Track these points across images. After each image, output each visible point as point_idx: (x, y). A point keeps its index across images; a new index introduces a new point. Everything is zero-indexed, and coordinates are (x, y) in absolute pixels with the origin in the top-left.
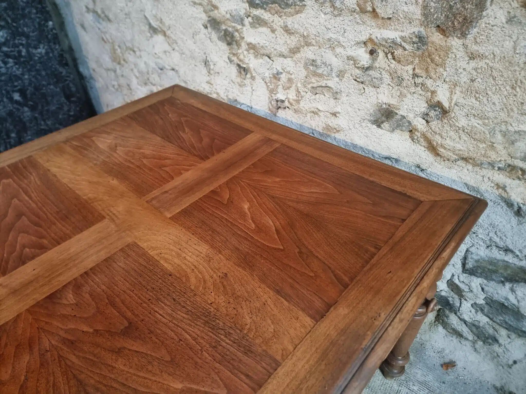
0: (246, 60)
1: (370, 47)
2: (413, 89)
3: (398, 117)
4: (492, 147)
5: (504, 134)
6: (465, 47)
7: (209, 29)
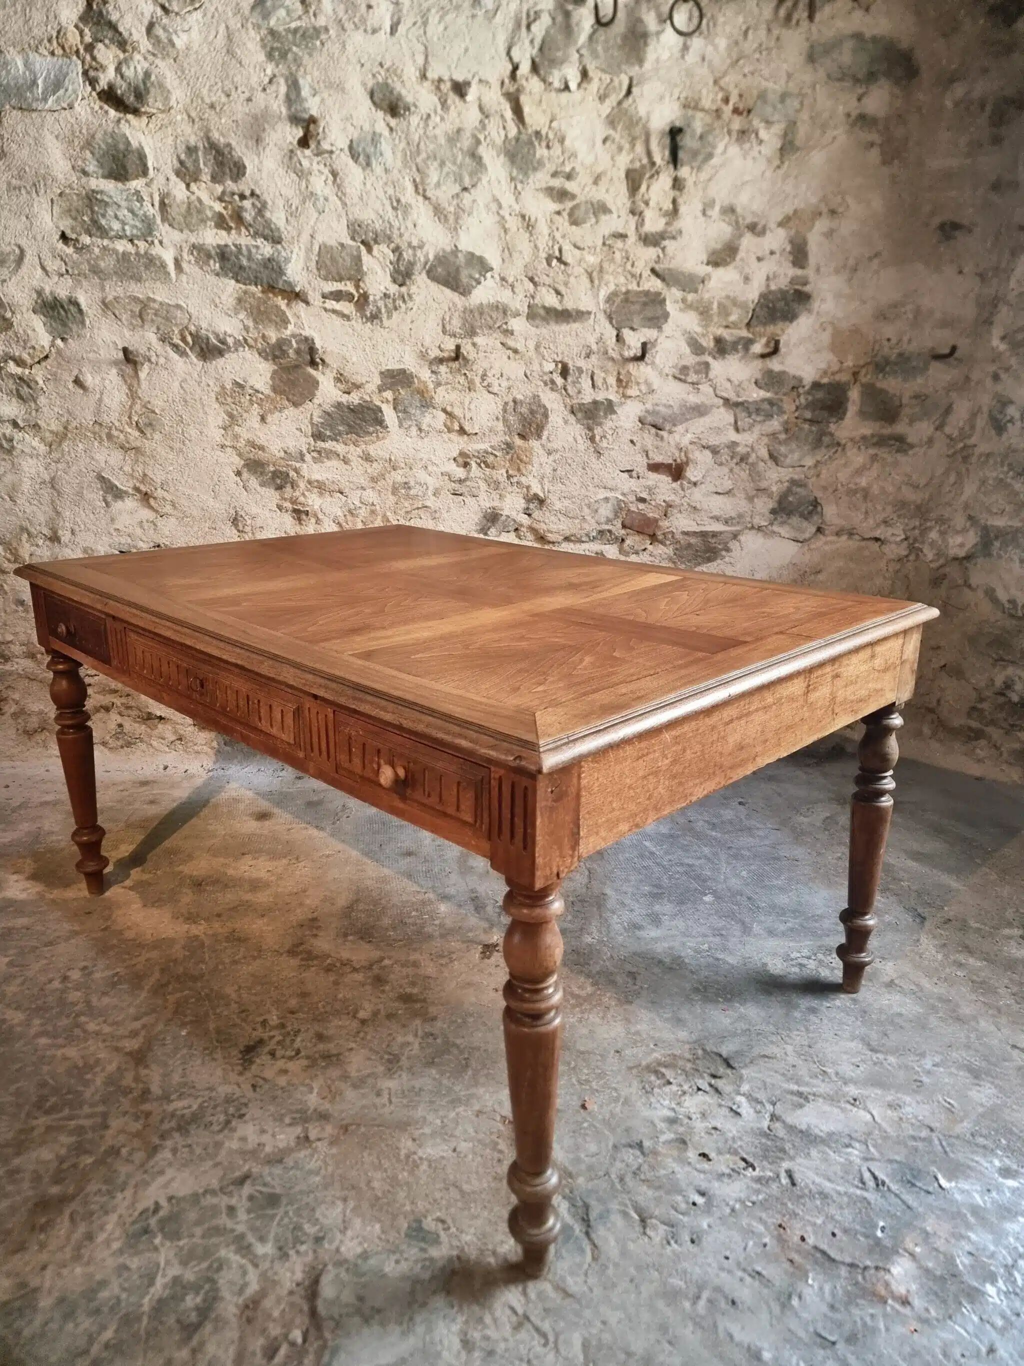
0: (310, 502)
1: (460, 460)
2: (510, 489)
3: (504, 518)
4: (584, 518)
5: (589, 506)
6: (543, 446)
7: (245, 475)
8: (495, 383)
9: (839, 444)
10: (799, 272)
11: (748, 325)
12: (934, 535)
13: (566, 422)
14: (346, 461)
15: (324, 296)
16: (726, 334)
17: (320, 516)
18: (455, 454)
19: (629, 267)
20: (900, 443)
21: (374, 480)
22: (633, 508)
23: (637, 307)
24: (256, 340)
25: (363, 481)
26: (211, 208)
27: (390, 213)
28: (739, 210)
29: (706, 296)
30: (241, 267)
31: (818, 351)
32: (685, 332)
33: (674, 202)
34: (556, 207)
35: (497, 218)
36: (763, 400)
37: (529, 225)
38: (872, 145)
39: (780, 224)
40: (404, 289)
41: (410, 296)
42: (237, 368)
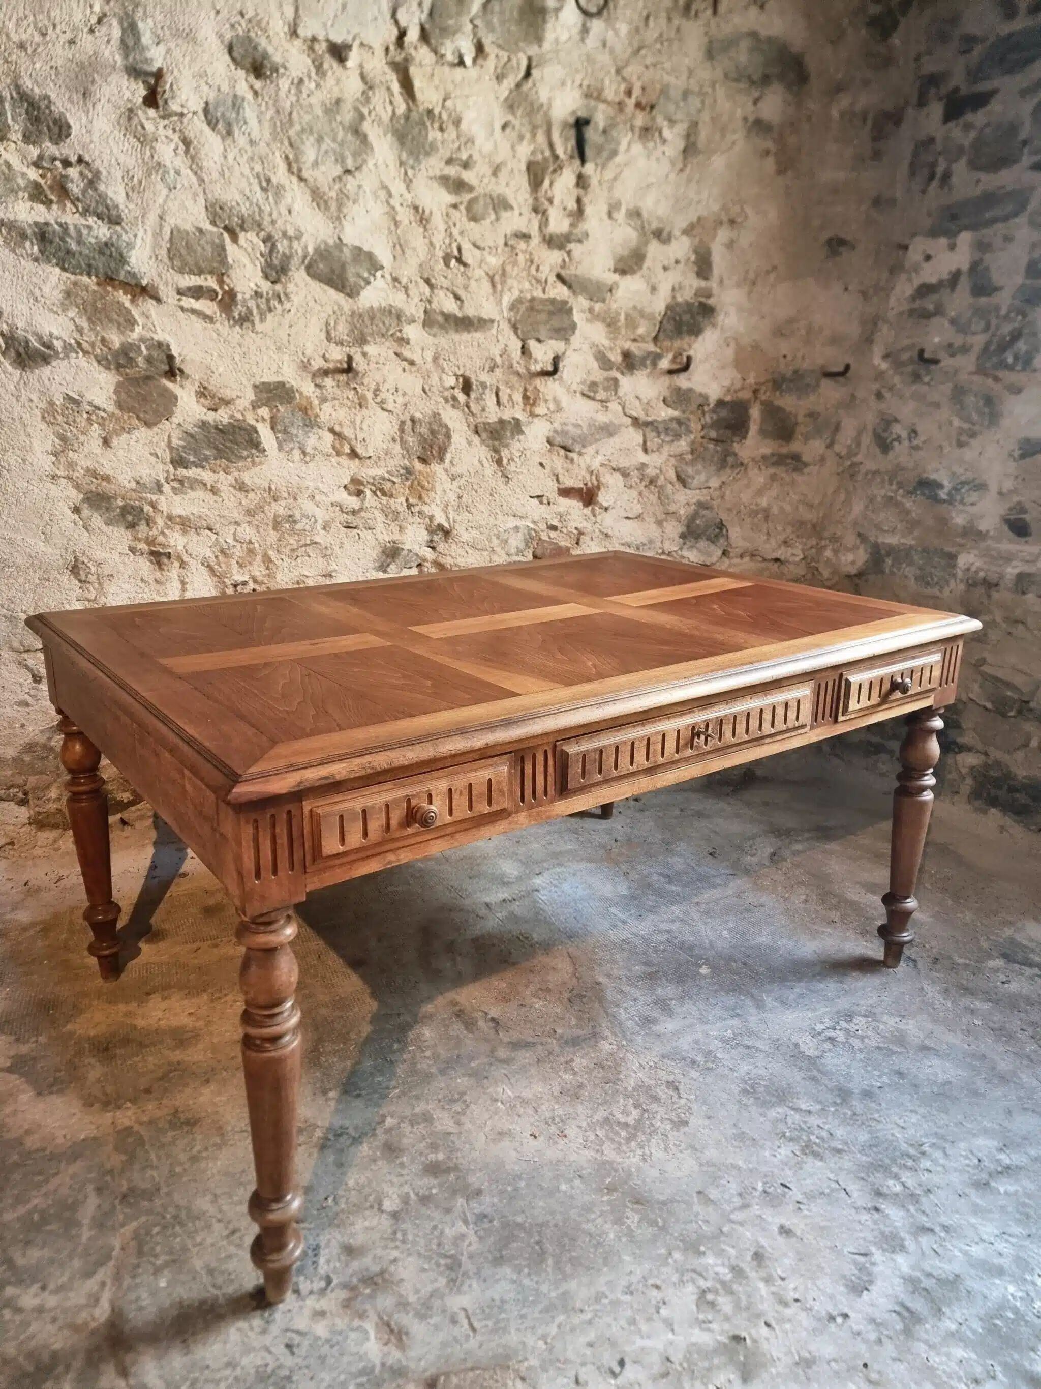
0: (172, 543)
1: (352, 488)
2: (410, 520)
3: (405, 552)
5: (498, 536)
6: (446, 470)
7: (86, 512)
8: (390, 398)
9: (742, 464)
10: (703, 284)
11: (655, 339)
12: (828, 553)
13: (469, 443)
14: (214, 491)
15: (180, 292)
16: (634, 348)
17: (186, 558)
18: (346, 481)
19: (533, 268)
20: (796, 462)
21: (250, 513)
22: (544, 537)
23: (543, 317)
24: (93, 345)
25: (237, 515)
26: (24, 175)
27: (259, 195)
28: (645, 214)
29: (614, 306)
30: (68, 252)
31: (723, 368)
32: (593, 345)
33: (579, 201)
34: (450, 199)
35: (387, 209)
36: (672, 419)
37: (423, 219)
38: (767, 152)
39: (686, 232)
40: (278, 287)
41: (286, 295)
42: (69, 378)
